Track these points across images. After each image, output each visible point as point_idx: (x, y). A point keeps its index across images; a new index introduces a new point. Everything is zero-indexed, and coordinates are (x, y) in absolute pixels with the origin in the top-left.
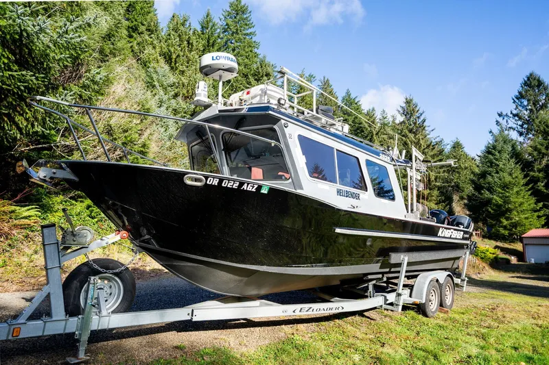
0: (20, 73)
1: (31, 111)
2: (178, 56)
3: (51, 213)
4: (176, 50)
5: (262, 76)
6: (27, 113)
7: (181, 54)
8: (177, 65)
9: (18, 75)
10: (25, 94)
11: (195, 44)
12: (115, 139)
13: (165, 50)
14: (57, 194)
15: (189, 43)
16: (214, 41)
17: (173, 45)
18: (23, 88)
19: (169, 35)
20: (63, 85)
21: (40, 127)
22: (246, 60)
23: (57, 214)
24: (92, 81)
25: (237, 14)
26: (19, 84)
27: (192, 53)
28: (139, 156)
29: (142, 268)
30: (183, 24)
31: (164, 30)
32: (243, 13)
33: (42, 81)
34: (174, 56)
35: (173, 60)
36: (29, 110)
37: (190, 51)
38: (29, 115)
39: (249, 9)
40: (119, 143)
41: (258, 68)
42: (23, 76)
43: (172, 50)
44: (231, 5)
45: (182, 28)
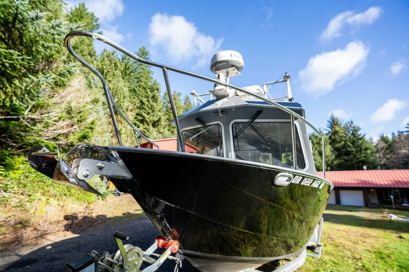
0: (7, 51)
1: (11, 87)
2: (108, 72)
3: (13, 170)
4: (106, 68)
5: (154, 90)
6: (7, 88)
7: (110, 70)
8: (107, 76)
9: (5, 52)
10: (8, 71)
11: (119, 66)
12: (73, 117)
13: (100, 67)
14: (19, 155)
15: (115, 65)
16: (129, 67)
17: (105, 65)
18: (7, 65)
19: (104, 59)
20: (42, 70)
21: (18, 101)
22: (145, 80)
23: (18, 171)
24: (68, 71)
25: (143, 55)
26: (4, 60)
27: (117, 71)
28: (90, 131)
29: (89, 216)
30: (113, 54)
31: (99, 56)
32: (146, 54)
33: (28, 63)
34: (105, 71)
35: (105, 74)
36: (9, 85)
37: (116, 70)
38: (9, 89)
39: (149, 54)
40: (75, 120)
41: (152, 85)
42: (10, 53)
43: (105, 67)
44: (140, 50)
45: (112, 56)
